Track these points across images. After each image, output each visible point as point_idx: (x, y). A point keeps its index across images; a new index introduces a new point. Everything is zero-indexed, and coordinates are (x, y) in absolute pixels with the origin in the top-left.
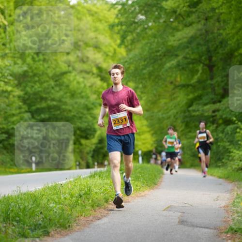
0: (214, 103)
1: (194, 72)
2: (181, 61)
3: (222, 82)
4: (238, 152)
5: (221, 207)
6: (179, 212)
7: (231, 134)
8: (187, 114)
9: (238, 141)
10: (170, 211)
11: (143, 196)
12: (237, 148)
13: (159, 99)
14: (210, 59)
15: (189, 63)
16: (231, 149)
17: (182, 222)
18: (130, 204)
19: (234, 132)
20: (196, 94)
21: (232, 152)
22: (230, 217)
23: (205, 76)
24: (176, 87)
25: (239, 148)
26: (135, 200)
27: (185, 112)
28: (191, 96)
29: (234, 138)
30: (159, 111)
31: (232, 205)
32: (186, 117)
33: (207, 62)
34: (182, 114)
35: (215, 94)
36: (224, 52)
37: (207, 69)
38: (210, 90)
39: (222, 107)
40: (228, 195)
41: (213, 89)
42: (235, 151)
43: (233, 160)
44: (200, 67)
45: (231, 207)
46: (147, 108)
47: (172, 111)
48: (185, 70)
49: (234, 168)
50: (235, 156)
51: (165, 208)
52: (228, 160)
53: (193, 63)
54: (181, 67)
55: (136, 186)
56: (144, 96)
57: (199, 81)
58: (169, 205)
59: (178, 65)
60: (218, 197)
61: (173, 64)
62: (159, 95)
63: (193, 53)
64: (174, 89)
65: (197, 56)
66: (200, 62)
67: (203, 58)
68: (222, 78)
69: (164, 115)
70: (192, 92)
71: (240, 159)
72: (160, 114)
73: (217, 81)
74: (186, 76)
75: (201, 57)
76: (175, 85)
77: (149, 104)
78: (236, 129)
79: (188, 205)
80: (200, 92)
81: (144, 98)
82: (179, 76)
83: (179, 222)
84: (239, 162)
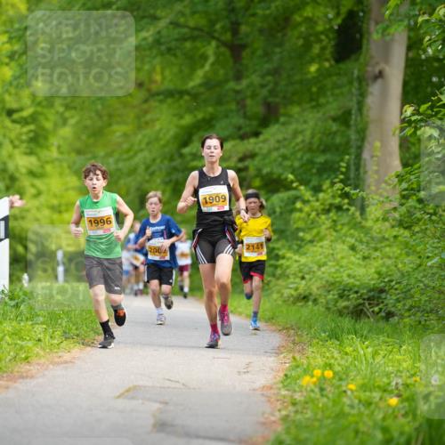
0: (243, 137)
1: (195, 60)
2: (164, 32)
3: (263, 86)
4: (296, 257)
5: (254, 390)
6: (156, 401)
7: (281, 213)
8: (177, 162)
9: (298, 229)
10: (133, 398)
11: (66, 362)
12: (295, 247)
13: (110, 125)
14: (235, 28)
15: (184, 39)
16: (278, 249)
17: (162, 426)
18: (34, 382)
19: (289, 207)
20: (200, 116)
21: (283, 258)
22: (277, 413)
23: (222, 72)
24: (153, 95)
25: (300, 247)
26: (46, 373)
27: (172, 159)
28: (188, 120)
29: (287, 222)
30: (109, 155)
31: (281, 385)
32: (175, 169)
33: (228, 37)
34: (166, 162)
35: (245, 116)
36: (268, 12)
37: (228, 53)
38: (233, 106)
39: (261, 148)
40: (271, 361)
41: (241, 104)
42: (289, 255)
43: (284, 276)
44: (211, 49)
45: (280, 389)
46: (78, 145)
47: (140, 156)
48: (175, 55)
49: (285, 295)
50: (288, 267)
51: (121, 391)
52: (274, 275)
53: (193, 39)
54: (163, 48)
55: (51, 337)
56: (72, 117)
57: (208, 84)
58: (131, 385)
59: (157, 42)
60: (248, 364)
61: (145, 39)
62: (110, 116)
63: (194, 13)
64: (146, 101)
65: (203, 22)
66: (211, 36)
67: (218, 26)
68: (263, 77)
69: (121, 165)
70: (189, 110)
71: (300, 275)
72: (111, 160)
73: (250, 85)
74: (175, 70)
75: (212, 23)
76: (149, 90)
77: (84, 137)
78: (294, 203)
79: (178, 385)
80: (210, 109)
81: (72, 121)
82: (158, 69)
83: (155, 426)
84: (298, 280)
